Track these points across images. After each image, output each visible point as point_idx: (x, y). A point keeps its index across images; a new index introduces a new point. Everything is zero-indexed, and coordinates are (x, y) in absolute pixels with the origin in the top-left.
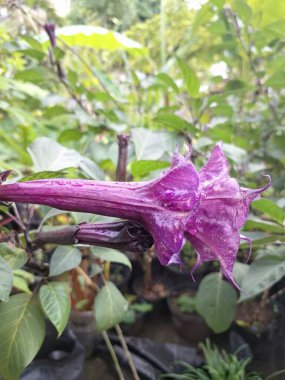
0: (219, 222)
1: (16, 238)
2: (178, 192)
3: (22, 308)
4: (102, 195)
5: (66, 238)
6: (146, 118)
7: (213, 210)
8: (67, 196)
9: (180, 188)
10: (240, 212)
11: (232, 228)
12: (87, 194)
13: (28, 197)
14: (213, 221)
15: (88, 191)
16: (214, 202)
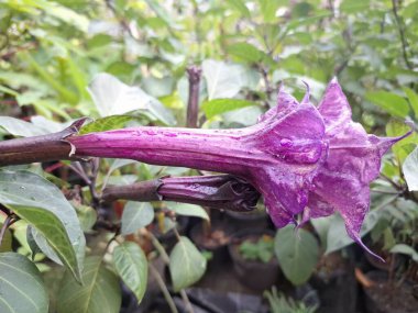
0: (343, 176)
1: (81, 194)
2: (297, 142)
3: (93, 273)
4: (201, 146)
5: (145, 193)
6: (207, 48)
7: (336, 161)
8: (160, 149)
9: (299, 137)
10: (370, 164)
11: (361, 182)
12: (183, 146)
13: (111, 151)
14: (335, 175)
15: (185, 142)
16: (337, 152)
